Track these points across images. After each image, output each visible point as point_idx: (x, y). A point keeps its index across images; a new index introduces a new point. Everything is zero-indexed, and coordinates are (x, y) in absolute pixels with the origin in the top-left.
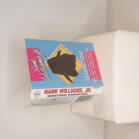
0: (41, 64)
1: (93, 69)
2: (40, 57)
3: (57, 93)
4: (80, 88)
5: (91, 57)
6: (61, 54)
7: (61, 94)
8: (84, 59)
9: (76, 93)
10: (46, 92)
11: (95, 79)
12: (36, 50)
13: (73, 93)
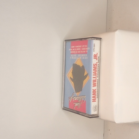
0: (77, 100)
1: (81, 48)
2: (74, 98)
3: (96, 89)
4: (93, 66)
5: (74, 47)
6: (72, 77)
7: (97, 86)
8: (75, 55)
9: (97, 69)
10: (94, 100)
11: (87, 47)
12: (70, 100)
13: (97, 73)
